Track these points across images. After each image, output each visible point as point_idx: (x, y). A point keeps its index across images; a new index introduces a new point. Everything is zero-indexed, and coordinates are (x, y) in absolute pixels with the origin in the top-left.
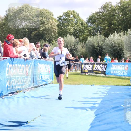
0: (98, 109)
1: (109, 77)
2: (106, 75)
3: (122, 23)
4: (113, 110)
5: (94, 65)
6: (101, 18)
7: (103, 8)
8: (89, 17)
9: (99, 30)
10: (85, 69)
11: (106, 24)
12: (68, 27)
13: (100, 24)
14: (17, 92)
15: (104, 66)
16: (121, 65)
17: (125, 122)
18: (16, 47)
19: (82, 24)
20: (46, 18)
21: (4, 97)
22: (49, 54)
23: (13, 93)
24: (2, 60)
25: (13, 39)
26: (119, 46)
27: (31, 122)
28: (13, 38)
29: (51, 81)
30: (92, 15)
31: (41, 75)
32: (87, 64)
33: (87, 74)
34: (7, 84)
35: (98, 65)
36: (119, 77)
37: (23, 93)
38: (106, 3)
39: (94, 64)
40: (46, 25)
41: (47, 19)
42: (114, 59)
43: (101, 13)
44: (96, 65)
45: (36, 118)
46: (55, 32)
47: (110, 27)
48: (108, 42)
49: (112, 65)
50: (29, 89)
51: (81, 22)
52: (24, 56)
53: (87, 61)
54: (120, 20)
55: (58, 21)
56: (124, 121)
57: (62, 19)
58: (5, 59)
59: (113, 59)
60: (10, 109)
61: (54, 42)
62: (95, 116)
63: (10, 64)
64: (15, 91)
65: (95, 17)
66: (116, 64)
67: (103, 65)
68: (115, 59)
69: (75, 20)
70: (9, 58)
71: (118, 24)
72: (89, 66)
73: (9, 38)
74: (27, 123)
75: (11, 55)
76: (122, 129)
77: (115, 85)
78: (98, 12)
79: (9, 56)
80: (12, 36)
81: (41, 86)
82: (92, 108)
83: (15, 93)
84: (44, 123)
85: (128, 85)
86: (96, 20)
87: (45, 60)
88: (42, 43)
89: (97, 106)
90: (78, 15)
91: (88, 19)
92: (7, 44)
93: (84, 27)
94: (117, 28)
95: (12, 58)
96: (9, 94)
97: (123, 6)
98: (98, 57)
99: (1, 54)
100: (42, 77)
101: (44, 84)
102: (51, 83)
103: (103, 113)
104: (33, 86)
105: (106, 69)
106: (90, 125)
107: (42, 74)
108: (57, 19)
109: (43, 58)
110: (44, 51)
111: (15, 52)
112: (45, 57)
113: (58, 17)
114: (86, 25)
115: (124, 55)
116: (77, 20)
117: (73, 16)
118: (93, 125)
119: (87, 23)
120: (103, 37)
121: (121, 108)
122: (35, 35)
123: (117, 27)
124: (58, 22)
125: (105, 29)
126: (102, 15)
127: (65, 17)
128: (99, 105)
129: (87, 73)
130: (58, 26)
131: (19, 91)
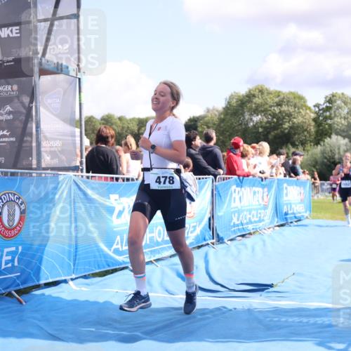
12: (336, 119)
14: (250, 234)
18: (246, 158)
20: (295, 107)
21: (229, 242)
22: (302, 168)
23: (243, 236)
27: (279, 284)
29: (307, 215)
34: (233, 221)
37: (260, 236)
40: (294, 118)
41: (296, 109)
45: (287, 278)
46: (310, 130)
50: (269, 228)
52: (260, 172)
58: (229, 178)
60: (240, 262)
61: (308, 147)
63: (237, 187)
64: (248, 232)
70: (235, 177)
74: (271, 286)
75: (238, 172)
79: (235, 174)
81: (290, 224)
83: (247, 236)
84: (301, 288)
87: (295, 179)
88: (289, 149)
92: (232, 154)
95: (241, 178)
96: (238, 238)
99: (223, 170)
101: (296, 220)
102: (307, 218)
104: (277, 222)
109: (292, 175)
110: (294, 162)
111: (245, 167)
112: (296, 174)
113: (315, 106)
122: (275, 137)
130: (314, 120)
131: (254, 233)
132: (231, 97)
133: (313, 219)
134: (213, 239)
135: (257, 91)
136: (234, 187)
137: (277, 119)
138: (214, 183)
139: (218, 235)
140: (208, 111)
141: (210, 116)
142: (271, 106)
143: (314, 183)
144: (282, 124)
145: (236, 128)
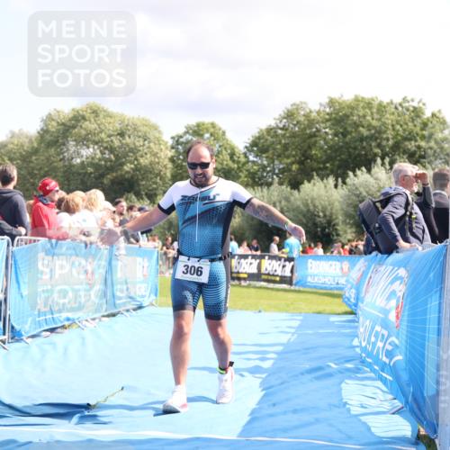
0: (271, 372)
1: (299, 291)
2: (293, 288)
3: (334, 154)
4: (309, 377)
5: (263, 261)
6: (280, 143)
7: (285, 118)
8: (251, 139)
9: (277, 171)
10: (240, 271)
11: (294, 156)
13: (279, 156)
14: (63, 327)
15: (287, 263)
16: (330, 262)
17: (339, 407)
19: (232, 155)
21: (30, 340)
23: (52, 330)
24: (28, 245)
25: (57, 191)
26: (325, 216)
27: (99, 405)
28: (57, 188)
29: (150, 300)
30: (257, 135)
31: (126, 283)
32: (245, 257)
33: (243, 283)
34: (38, 307)
35: (274, 262)
36: (325, 291)
37: (79, 330)
38: (294, 104)
39: (262, 257)
40: (142, 156)
42: (313, 245)
43: (281, 129)
44: (269, 259)
45: (112, 395)
46: (165, 174)
47: (302, 166)
48: (299, 203)
49: (310, 261)
50: (94, 319)
51: (229, 151)
52: (84, 234)
53: (244, 250)
54: (330, 148)
55: (173, 148)
56: (335, 406)
57: (183, 143)
58: (35, 241)
59: (310, 246)
60: (44, 370)
62: (263, 390)
63: (47, 254)
64: (60, 325)
65: (267, 140)
66: (317, 258)
67: (285, 261)
68: (316, 246)
69: (217, 145)
70: (43, 240)
71: (324, 158)
72: (251, 264)
73: (48, 188)
74: (87, 407)
75: (49, 233)
76: (331, 425)
77: (314, 313)
78: (274, 128)
79: (44, 235)
80: (53, 184)
81: (125, 313)
82: (254, 371)
83: (59, 330)
85: (346, 313)
86: (268, 146)
89: (267, 365)
90: (224, 133)
91: (248, 145)
92: (40, 204)
93: (238, 162)
94: (320, 169)
95: (54, 241)
96: (44, 333)
97: (337, 114)
98: (272, 240)
99: (26, 228)
100: (127, 289)
101: (134, 307)
102: (152, 304)
103: (282, 383)
104: (106, 311)
105: (292, 271)
106: (251, 414)
107: (128, 281)
108: (170, 142)
109: (132, 240)
113: (173, 138)
114: (243, 159)
115: (338, 235)
116: (220, 146)
117: (211, 135)
118: (256, 415)
119: (245, 154)
120: (289, 189)
121: (327, 371)
122: (113, 182)
123: (322, 166)
124: (173, 151)
125: (290, 170)
126: (284, 136)
127: (190, 137)
128: (274, 364)
129: (245, 279)
130: (172, 160)
131: (69, 326)
132: (50, 118)
133: (160, 306)
134: (4, 334)
135: (89, 111)
136: (41, 255)
137: (116, 156)
138: (11, 247)
139: (13, 327)
140: (13, 135)
141: (16, 142)
142: (110, 136)
143: (165, 254)
144: (122, 164)
145: (55, 164)
